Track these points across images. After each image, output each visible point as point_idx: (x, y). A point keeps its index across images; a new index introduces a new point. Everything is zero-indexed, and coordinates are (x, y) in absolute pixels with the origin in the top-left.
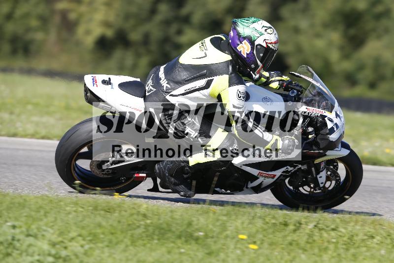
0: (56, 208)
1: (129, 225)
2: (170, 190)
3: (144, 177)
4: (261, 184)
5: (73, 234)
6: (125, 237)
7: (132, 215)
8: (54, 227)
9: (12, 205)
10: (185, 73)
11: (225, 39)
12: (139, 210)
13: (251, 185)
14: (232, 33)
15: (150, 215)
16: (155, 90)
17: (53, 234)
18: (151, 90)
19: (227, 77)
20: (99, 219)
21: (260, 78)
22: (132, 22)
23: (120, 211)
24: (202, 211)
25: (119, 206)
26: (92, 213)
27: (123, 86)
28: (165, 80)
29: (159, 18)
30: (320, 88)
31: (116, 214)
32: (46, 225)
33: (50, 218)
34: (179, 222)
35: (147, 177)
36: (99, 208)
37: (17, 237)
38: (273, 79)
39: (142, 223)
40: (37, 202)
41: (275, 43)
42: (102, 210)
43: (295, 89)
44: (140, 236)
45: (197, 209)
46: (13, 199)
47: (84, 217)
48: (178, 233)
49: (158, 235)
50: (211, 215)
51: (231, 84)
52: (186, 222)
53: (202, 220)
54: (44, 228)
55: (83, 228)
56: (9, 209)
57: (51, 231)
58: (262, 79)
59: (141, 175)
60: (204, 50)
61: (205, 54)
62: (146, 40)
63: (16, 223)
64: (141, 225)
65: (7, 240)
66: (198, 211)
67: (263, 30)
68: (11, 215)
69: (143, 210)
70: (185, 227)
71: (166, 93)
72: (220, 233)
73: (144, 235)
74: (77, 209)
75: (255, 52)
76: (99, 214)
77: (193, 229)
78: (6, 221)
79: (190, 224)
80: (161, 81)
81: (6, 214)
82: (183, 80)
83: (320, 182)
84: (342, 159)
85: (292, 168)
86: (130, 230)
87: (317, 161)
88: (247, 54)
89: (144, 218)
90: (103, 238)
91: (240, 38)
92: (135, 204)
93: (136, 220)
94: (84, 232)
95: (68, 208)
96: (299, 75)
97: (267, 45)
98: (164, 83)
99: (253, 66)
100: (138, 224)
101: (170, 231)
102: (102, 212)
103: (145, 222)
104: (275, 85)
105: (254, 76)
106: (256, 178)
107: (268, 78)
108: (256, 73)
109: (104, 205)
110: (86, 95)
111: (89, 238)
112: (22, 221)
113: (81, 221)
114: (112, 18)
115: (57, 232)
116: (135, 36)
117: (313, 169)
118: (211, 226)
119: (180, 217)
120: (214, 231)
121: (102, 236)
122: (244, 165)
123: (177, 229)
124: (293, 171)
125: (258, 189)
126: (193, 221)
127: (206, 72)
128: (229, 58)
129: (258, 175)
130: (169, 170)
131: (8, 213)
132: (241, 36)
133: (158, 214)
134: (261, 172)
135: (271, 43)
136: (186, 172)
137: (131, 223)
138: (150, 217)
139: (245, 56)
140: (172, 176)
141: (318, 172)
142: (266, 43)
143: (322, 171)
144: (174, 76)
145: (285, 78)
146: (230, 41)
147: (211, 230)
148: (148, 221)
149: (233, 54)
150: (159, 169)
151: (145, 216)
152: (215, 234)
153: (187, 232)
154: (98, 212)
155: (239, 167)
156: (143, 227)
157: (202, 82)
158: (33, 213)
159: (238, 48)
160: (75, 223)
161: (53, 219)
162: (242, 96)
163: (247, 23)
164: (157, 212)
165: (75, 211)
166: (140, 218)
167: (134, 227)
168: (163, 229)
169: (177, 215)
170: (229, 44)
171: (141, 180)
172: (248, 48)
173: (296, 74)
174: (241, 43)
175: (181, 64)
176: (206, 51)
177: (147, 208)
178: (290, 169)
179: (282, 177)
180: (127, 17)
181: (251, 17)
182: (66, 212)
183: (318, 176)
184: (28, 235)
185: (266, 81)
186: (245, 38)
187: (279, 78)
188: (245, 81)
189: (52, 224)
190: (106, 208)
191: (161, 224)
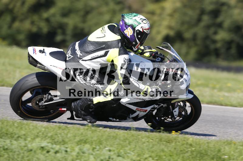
0: (136, 139)
1: (181, 151)
2: (81, 119)
3: (65, 110)
4: (138, 116)
5: (146, 156)
6: (179, 158)
7: (183, 144)
8: (135, 151)
9: (109, 137)
10: (91, 47)
11: (117, 26)
12: (188, 142)
13: (131, 116)
14: (121, 23)
15: (195, 145)
16: (72, 56)
17: (134, 155)
18: (70, 57)
19: (118, 49)
20: (163, 147)
21: (138, 50)
22: (186, 26)
23: (176, 142)
24: (227, 143)
25: (175, 139)
26: (158, 143)
27: (52, 54)
28: (79, 51)
29: (202, 24)
30: (175, 57)
31: (173, 144)
32: (130, 149)
33: (133, 146)
34: (212, 149)
35: (67, 110)
36: (163, 140)
37: (112, 157)
38: (146, 51)
39: (190, 149)
40: (124, 136)
41: (148, 29)
42: (164, 141)
43: (159, 57)
44: (188, 158)
45: (224, 142)
46: (109, 134)
47: (153, 145)
48: (211, 156)
49: (199, 157)
50: (233, 145)
51: (120, 54)
52: (217, 150)
53: (227, 148)
54: (128, 151)
55: (153, 152)
56: (107, 140)
57: (133, 154)
58: (139, 50)
59: (63, 109)
60: (104, 33)
61: (105, 35)
62: (194, 38)
63: (111, 148)
64: (189, 151)
65: (106, 159)
66: (224, 143)
67: (140, 21)
68: (108, 143)
69: (190, 141)
70: (216, 152)
71: (79, 58)
72: (239, 156)
73: (190, 157)
74: (149, 141)
75: (135, 35)
76: (163, 144)
77: (221, 154)
78: (105, 147)
79: (219, 151)
80: (76, 51)
81: (105, 143)
82: (90, 51)
83: (175, 115)
84: (189, 101)
85: (157, 106)
86: (182, 154)
87: (173, 102)
88: (131, 36)
89: (190, 147)
90: (165, 158)
91: (126, 26)
92: (185, 138)
93: (186, 148)
94: (153, 155)
95: (143, 140)
96: (162, 48)
97: (143, 31)
98: (78, 52)
99: (134, 43)
100: (187, 150)
101: (206, 155)
102: (164, 143)
103: (192, 150)
104: (147, 55)
105: (134, 49)
106: (135, 112)
107: (143, 50)
108: (135, 47)
109: (166, 138)
110: (29, 59)
111: (156, 158)
112: (115, 147)
113: (151, 148)
114: (173, 24)
115: (137, 154)
116: (188, 35)
117: (171, 106)
118: (232, 152)
119: (213, 146)
120: (234, 156)
121: (164, 157)
122: (128, 104)
123: (211, 154)
124: (158, 108)
125: (136, 119)
126: (221, 149)
127: (105, 46)
128: (119, 38)
129: (136, 110)
130: (81, 106)
131: (106, 142)
132: (127, 24)
133: (200, 145)
134: (138, 108)
135: (145, 29)
136: (91, 107)
137: (182, 149)
138: (194, 146)
139: (129, 37)
140: (82, 110)
141: (174, 108)
142: (143, 29)
143: (176, 108)
144: (85, 48)
145: (153, 50)
146: (120, 27)
147: (233, 155)
148: (193, 149)
149: (122, 36)
150: (74, 106)
151: (191, 145)
152: (235, 158)
153: (217, 155)
154: (162, 143)
155: (124, 105)
156: (190, 152)
157: (102, 53)
158: (122, 142)
159: (124, 32)
160: (148, 149)
161: (134, 147)
162: (127, 61)
163: (131, 16)
164: (199, 143)
165: (148, 142)
166: (188, 146)
167: (185, 152)
168: (202, 153)
169: (211, 145)
170: (119, 29)
171: (63, 112)
172: (131, 32)
173: (161, 48)
174: (127, 29)
175: (89, 41)
176: (105, 34)
177: (192, 140)
178: (156, 106)
179: (151, 112)
180: (183, 23)
181: (133, 13)
182: (142, 142)
183: (174, 111)
184: (119, 156)
185: (142, 52)
186: (129, 26)
187: (150, 50)
188: (129, 51)
189: (133, 149)
190: (167, 140)
191: (201, 150)
